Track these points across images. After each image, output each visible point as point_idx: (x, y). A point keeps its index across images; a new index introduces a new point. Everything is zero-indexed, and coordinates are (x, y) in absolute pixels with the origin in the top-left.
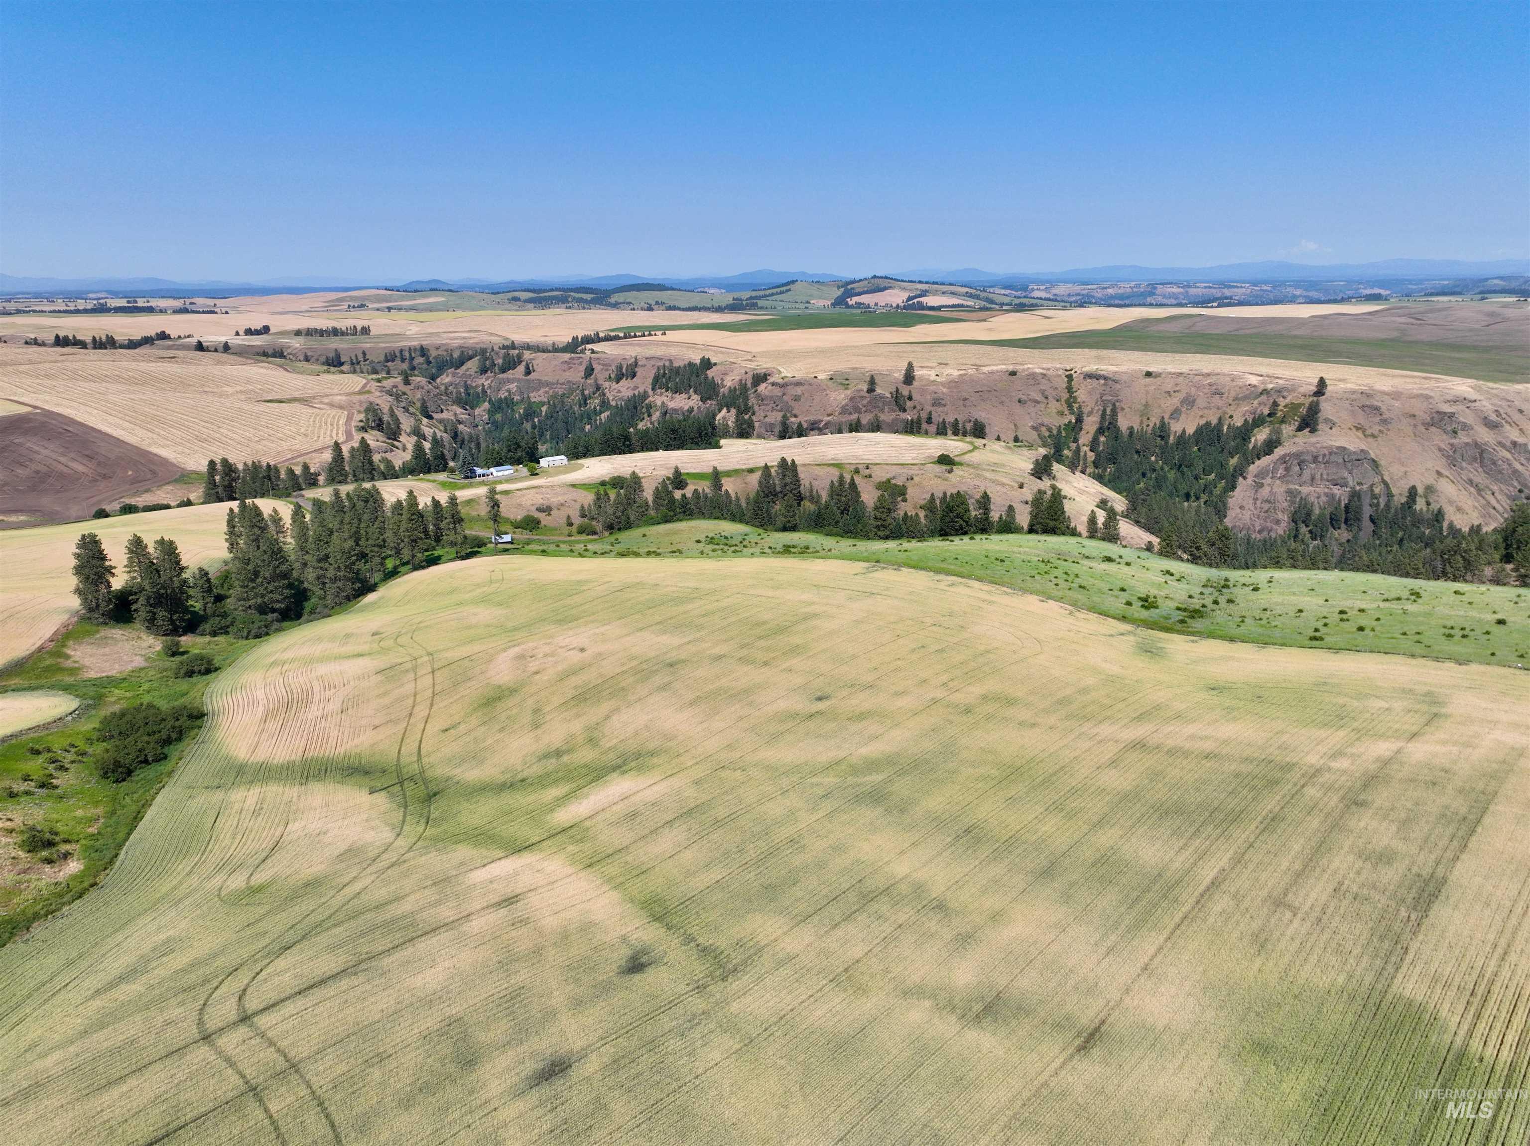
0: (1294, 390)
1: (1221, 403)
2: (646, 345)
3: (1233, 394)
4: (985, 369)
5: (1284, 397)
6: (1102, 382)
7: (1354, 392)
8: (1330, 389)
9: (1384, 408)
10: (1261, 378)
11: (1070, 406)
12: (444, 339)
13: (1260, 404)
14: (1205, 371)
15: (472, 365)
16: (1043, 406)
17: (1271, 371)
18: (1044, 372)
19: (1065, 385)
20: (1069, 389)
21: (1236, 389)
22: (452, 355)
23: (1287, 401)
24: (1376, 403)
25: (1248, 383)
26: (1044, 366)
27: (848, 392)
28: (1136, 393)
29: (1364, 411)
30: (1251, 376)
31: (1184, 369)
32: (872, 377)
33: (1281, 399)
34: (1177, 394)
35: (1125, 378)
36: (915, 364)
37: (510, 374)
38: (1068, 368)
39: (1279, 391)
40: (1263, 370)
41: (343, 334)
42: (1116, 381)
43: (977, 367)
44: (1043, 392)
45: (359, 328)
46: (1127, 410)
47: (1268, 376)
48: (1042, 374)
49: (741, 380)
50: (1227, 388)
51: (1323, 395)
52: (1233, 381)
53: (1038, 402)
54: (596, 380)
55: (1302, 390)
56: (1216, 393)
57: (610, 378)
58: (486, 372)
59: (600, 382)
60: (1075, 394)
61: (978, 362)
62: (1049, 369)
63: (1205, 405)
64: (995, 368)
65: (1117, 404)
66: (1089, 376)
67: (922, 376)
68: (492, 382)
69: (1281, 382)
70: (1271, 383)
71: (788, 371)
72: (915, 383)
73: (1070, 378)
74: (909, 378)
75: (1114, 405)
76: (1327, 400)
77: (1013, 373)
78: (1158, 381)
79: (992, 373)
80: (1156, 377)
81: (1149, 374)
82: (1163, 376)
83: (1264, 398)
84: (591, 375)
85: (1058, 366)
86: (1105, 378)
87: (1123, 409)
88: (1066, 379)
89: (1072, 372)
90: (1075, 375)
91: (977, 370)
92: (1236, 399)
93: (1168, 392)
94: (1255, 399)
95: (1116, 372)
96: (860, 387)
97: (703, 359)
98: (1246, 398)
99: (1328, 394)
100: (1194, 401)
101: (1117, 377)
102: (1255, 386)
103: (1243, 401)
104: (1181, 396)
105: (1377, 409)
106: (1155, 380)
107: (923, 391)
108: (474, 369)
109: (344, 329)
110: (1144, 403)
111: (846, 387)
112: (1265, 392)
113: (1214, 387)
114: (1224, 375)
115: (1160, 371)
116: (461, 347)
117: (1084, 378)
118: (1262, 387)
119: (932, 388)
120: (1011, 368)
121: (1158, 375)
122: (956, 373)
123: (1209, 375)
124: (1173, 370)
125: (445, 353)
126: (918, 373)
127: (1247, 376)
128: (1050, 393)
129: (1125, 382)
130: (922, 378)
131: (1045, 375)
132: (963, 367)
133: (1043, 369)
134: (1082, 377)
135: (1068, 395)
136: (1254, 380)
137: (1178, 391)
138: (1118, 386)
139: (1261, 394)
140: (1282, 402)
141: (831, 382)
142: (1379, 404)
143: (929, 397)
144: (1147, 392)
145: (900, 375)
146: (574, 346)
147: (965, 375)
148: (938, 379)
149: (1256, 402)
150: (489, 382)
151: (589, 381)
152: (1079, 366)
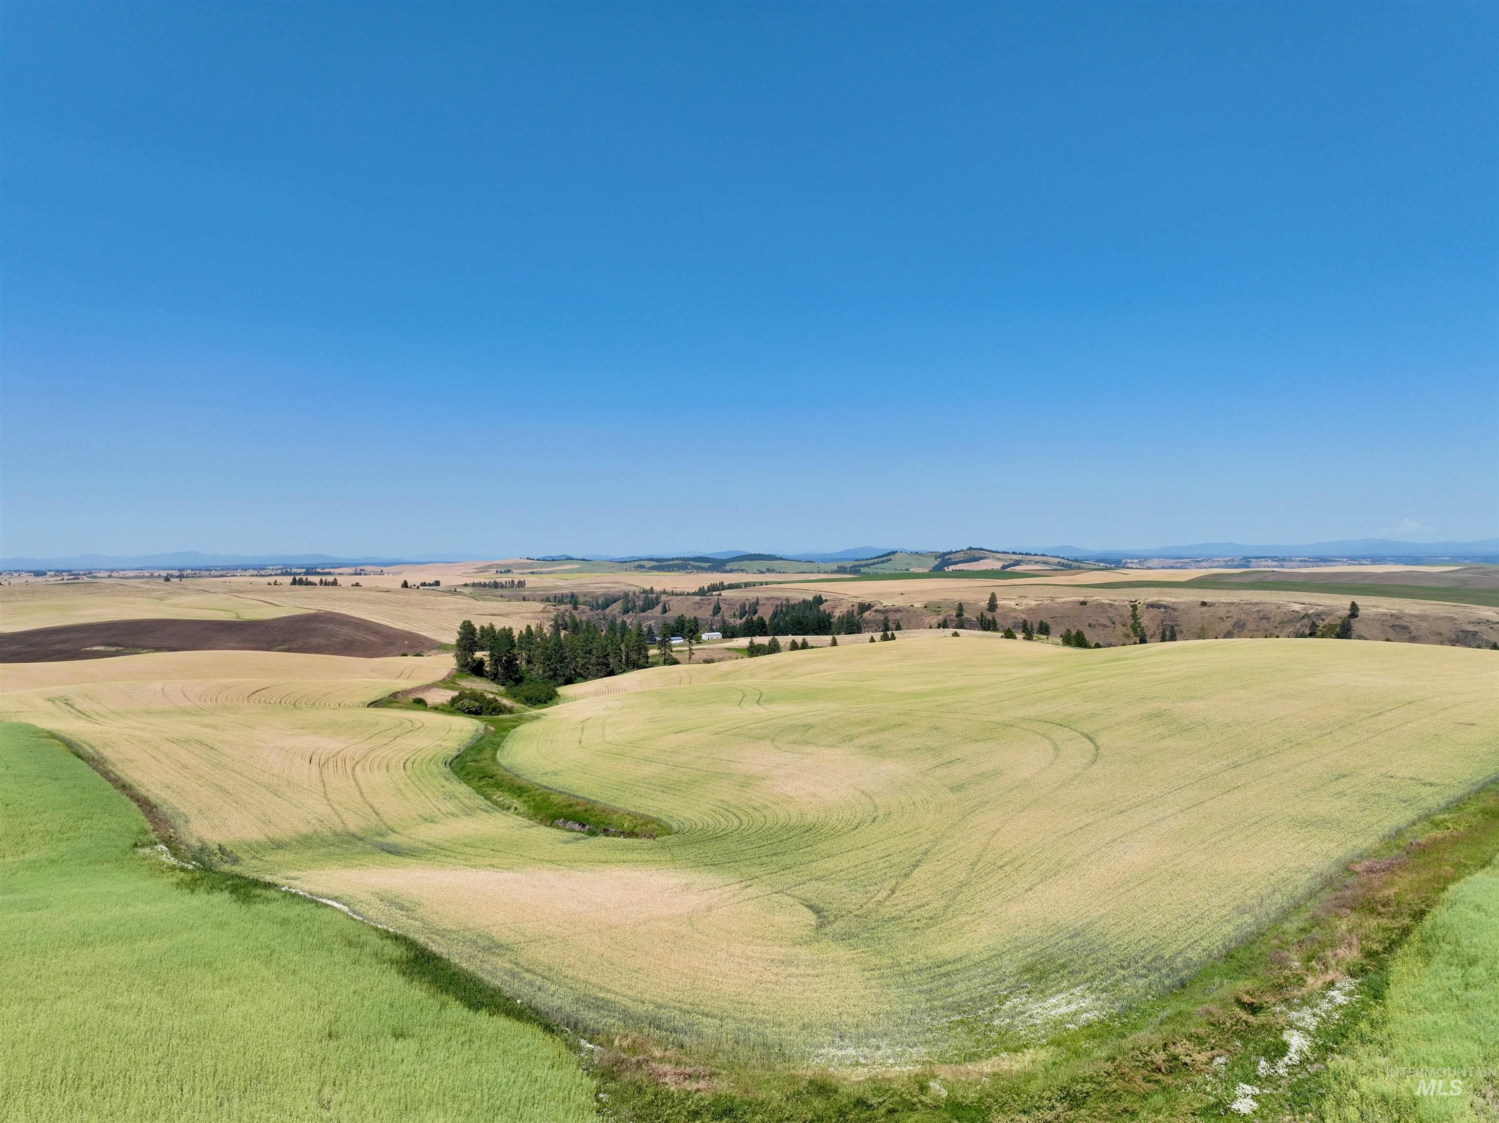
0: (1331, 614)
1: (1268, 626)
2: (764, 591)
3: (1278, 619)
4: (1060, 600)
5: (1323, 620)
6: (1163, 610)
7: (1385, 614)
8: (1362, 612)
9: (1412, 628)
10: (1303, 606)
11: (1134, 630)
12: (591, 589)
13: (1302, 626)
14: (1254, 601)
15: (616, 608)
16: (1111, 629)
17: (1313, 601)
18: (1112, 602)
19: (1130, 614)
20: (1134, 616)
21: (1282, 615)
22: (597, 601)
23: (1326, 622)
24: (1405, 624)
25: (1291, 610)
26: (1112, 598)
27: (941, 617)
28: (1194, 619)
29: (1394, 630)
30: (1294, 604)
31: (1235, 600)
32: (960, 604)
33: (1321, 621)
34: (1229, 619)
35: (1183, 606)
36: (998, 596)
37: (649, 613)
38: (1133, 600)
39: (1318, 615)
40: (1306, 600)
41: (502, 587)
42: (1175, 610)
43: (1052, 599)
44: (1110, 618)
45: (516, 583)
46: (1185, 633)
47: (1309, 604)
48: (1109, 604)
49: (848, 611)
50: (1273, 614)
51: (1357, 616)
52: (1278, 608)
53: (1107, 627)
54: (723, 617)
55: (1338, 613)
56: (1263, 618)
57: (735, 615)
58: (628, 612)
59: (726, 618)
60: (1139, 620)
61: (1053, 596)
62: (1115, 601)
63: (1255, 628)
64: (1068, 599)
65: (1176, 628)
66: (1152, 606)
67: (1003, 605)
68: (633, 620)
69: (1320, 608)
70: (1311, 609)
71: (887, 603)
72: (998, 611)
73: (1134, 608)
74: (992, 605)
75: (1172, 627)
76: (1360, 621)
77: (1084, 603)
78: (1213, 609)
79: (1065, 603)
80: (1210, 606)
81: (1204, 604)
82: (1217, 605)
83: (1305, 621)
84: (718, 613)
85: (1124, 598)
86: (1165, 607)
87: (1181, 632)
88: (1131, 609)
89: (1137, 603)
90: (1139, 606)
91: (1052, 600)
92: (1281, 622)
93: (1222, 618)
94: (1298, 622)
95: (1175, 603)
96: (950, 613)
97: (815, 598)
98: (1290, 621)
99: (1360, 616)
100: (1244, 625)
101: (1175, 606)
102: (1297, 612)
103: (1288, 624)
104: (1232, 621)
105: (1405, 628)
106: (1210, 609)
107: (1005, 616)
108: (618, 610)
109: (504, 583)
110: (1200, 626)
111: (938, 613)
112: (1307, 616)
113: (1262, 613)
114: (1271, 603)
115: (1214, 601)
116: (604, 595)
117: (1147, 607)
118: (1304, 612)
119: (1013, 614)
120: (1082, 599)
121: (1212, 605)
122: (1034, 603)
123: (1257, 604)
124: (1226, 601)
125: (591, 600)
126: (1000, 602)
127: (1291, 604)
128: (1117, 619)
129: (1183, 611)
130: (1003, 607)
131: (1112, 605)
132: (1040, 599)
133: (1111, 600)
134: (1145, 606)
135: (1133, 621)
136: (1297, 607)
137: (1230, 617)
138: (1177, 613)
139: (1303, 617)
140: (1321, 624)
141: (925, 610)
142: (1408, 624)
143: (1009, 622)
144: (1203, 618)
145: (984, 604)
146: (702, 592)
147: (1041, 604)
148: (1018, 608)
149: (1298, 625)
150: (630, 620)
151: (716, 618)
152: (1143, 598)
